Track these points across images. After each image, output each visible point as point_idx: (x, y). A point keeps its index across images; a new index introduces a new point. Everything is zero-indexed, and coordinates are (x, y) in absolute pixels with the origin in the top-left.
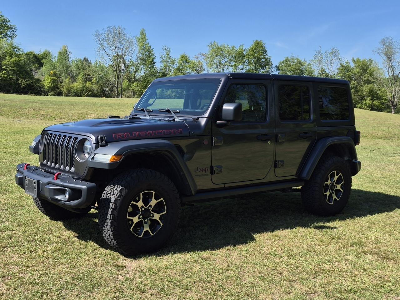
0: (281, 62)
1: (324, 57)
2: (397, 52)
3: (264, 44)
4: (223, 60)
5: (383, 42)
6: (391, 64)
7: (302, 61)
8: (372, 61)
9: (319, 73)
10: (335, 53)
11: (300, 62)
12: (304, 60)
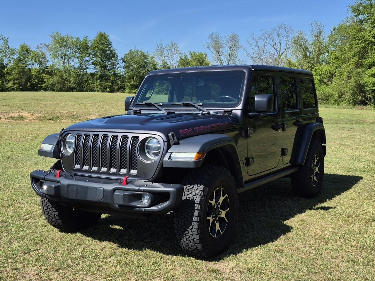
0: (126, 55)
1: (165, 50)
2: (224, 47)
3: (108, 36)
4: (67, 51)
5: (211, 37)
6: (220, 57)
7: (145, 54)
8: (206, 55)
9: (162, 66)
10: (174, 46)
11: (143, 55)
12: (148, 53)
